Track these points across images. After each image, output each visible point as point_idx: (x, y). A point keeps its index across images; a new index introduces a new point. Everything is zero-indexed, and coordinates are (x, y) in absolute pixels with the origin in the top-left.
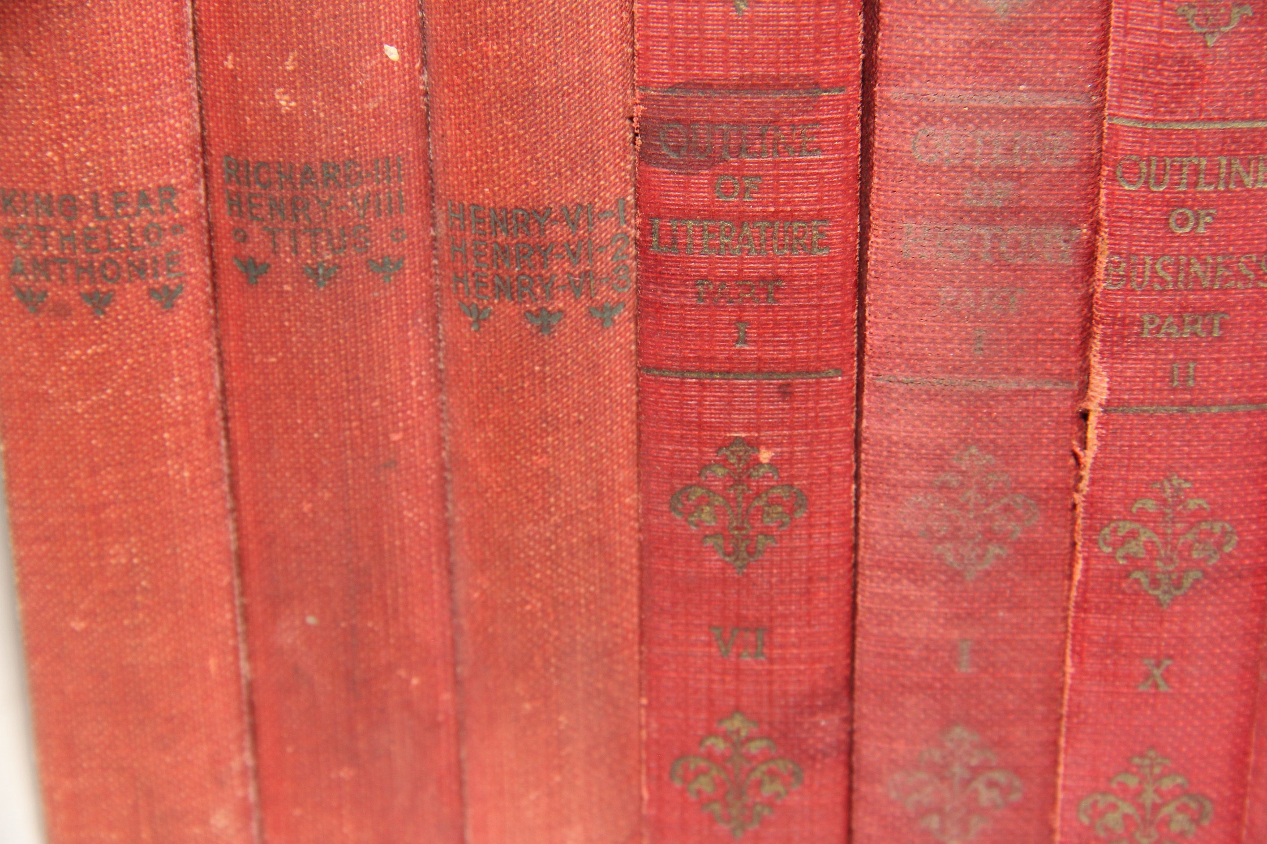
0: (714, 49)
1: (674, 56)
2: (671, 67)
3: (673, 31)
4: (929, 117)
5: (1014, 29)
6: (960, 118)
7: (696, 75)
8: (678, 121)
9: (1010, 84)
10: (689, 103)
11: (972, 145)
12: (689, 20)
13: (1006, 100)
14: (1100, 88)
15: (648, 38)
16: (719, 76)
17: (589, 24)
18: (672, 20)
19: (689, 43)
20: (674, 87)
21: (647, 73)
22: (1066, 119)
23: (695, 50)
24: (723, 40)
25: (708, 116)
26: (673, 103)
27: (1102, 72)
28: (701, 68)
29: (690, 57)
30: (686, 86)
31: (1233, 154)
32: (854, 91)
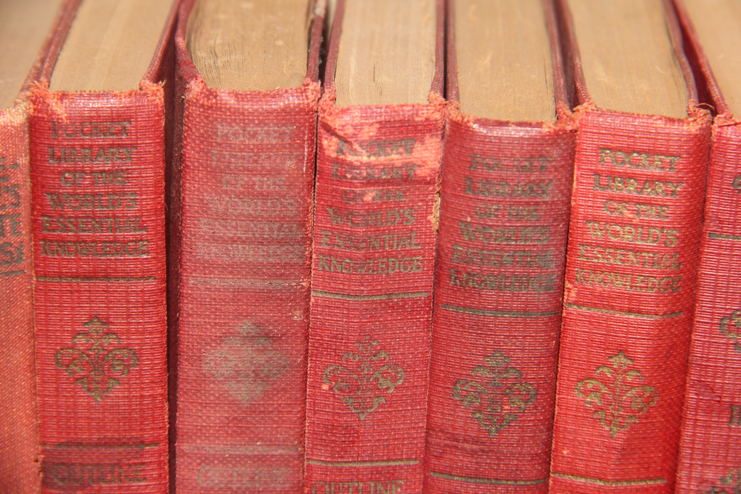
0: (82, 422)
1: (60, 427)
2: (59, 433)
3: (59, 413)
4: (206, 460)
5: (253, 410)
6: (223, 460)
7: (72, 438)
8: (63, 464)
9: (252, 441)
10: (69, 453)
11: (231, 476)
12: (68, 407)
13: (250, 450)
14: (301, 443)
15: (45, 417)
16: (86, 438)
17: (13, 408)
18: (59, 407)
19: (68, 419)
20: (60, 444)
21: (45, 437)
22: (283, 461)
23: (72, 422)
24: (88, 418)
25: (80, 461)
26: (60, 453)
27: (302, 435)
28: (76, 434)
29: (69, 428)
30: (68, 444)
31: (378, 480)
32: (164, 446)
